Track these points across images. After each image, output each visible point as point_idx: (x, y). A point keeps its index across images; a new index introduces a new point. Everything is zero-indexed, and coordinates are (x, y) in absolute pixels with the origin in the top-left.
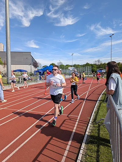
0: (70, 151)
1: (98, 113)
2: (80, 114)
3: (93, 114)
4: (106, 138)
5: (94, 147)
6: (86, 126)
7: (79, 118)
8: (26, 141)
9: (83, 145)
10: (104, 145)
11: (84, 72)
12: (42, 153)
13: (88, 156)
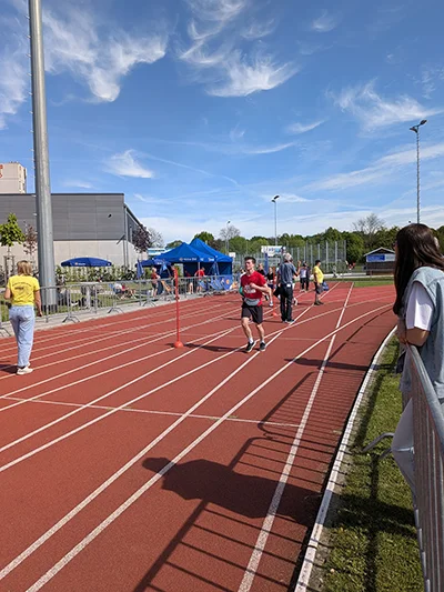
0: (271, 554)
1: (370, 412)
2: (305, 417)
3: (352, 418)
4: (400, 504)
5: (356, 539)
6: (329, 460)
7: (300, 431)
8: (110, 519)
9: (318, 531)
10: (392, 530)
11: (317, 262)
12: (169, 560)
13: (336, 569)
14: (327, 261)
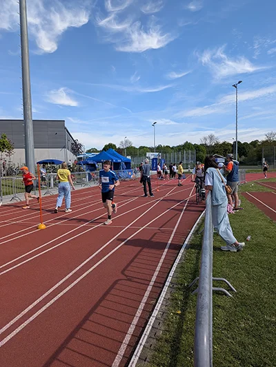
14: (185, 162)
